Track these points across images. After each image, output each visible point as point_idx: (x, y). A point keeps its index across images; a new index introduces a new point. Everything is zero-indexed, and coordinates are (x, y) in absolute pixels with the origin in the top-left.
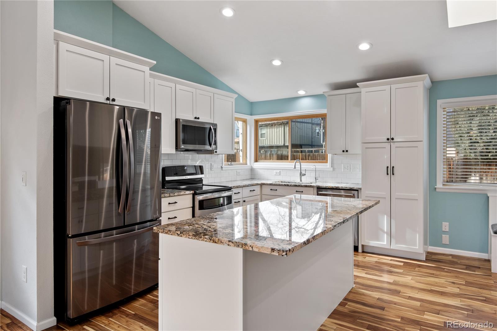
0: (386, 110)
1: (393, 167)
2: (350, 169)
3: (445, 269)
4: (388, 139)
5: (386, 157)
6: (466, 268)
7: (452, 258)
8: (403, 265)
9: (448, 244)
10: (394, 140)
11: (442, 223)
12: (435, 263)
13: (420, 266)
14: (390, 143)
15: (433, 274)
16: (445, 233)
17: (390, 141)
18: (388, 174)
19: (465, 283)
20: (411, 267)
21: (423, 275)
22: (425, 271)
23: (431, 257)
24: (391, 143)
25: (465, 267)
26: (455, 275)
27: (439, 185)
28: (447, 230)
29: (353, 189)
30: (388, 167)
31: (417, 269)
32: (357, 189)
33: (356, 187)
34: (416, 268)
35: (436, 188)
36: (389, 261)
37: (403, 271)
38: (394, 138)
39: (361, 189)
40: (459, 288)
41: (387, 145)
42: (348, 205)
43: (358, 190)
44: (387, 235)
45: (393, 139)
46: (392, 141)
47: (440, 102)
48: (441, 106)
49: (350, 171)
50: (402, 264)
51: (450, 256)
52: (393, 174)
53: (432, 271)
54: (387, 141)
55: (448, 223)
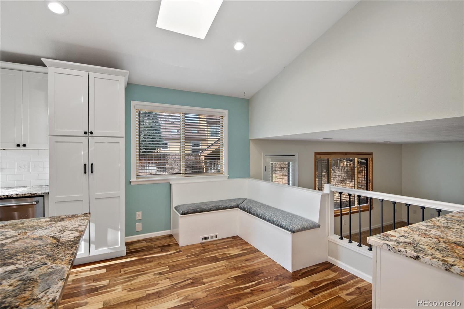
0: (83, 99)
1: (92, 165)
2: (29, 168)
3: (146, 258)
4: (86, 133)
5: (83, 153)
6: (161, 250)
7: (146, 242)
8: (107, 271)
9: (141, 231)
10: (93, 135)
11: (136, 213)
12: (136, 255)
13: (124, 266)
14: (88, 138)
15: (139, 271)
16: (139, 221)
17: (87, 135)
18: (85, 173)
19: (169, 269)
20: (116, 271)
21: (131, 277)
22: (131, 270)
23: (129, 248)
24: (90, 137)
25: (159, 249)
26: (158, 262)
27: (133, 179)
28: (140, 218)
29: (36, 195)
30: (85, 165)
31: (123, 271)
32: (43, 194)
33: (40, 192)
34: (121, 270)
35: (131, 182)
36: (89, 272)
37: (109, 281)
38: (93, 132)
39: (48, 194)
40: (167, 278)
41: (85, 140)
42: (40, 238)
43: (43, 196)
44: (84, 241)
45: (91, 133)
46: (90, 135)
47: (133, 103)
48: (134, 107)
49: (29, 171)
50: (104, 271)
51: (144, 241)
52: (92, 172)
53: (137, 267)
54: (85, 135)
55: (141, 212)
